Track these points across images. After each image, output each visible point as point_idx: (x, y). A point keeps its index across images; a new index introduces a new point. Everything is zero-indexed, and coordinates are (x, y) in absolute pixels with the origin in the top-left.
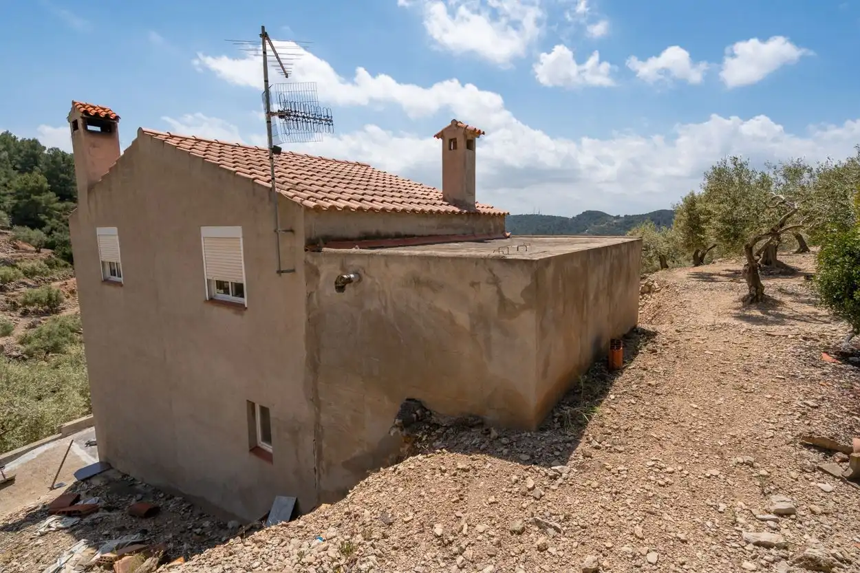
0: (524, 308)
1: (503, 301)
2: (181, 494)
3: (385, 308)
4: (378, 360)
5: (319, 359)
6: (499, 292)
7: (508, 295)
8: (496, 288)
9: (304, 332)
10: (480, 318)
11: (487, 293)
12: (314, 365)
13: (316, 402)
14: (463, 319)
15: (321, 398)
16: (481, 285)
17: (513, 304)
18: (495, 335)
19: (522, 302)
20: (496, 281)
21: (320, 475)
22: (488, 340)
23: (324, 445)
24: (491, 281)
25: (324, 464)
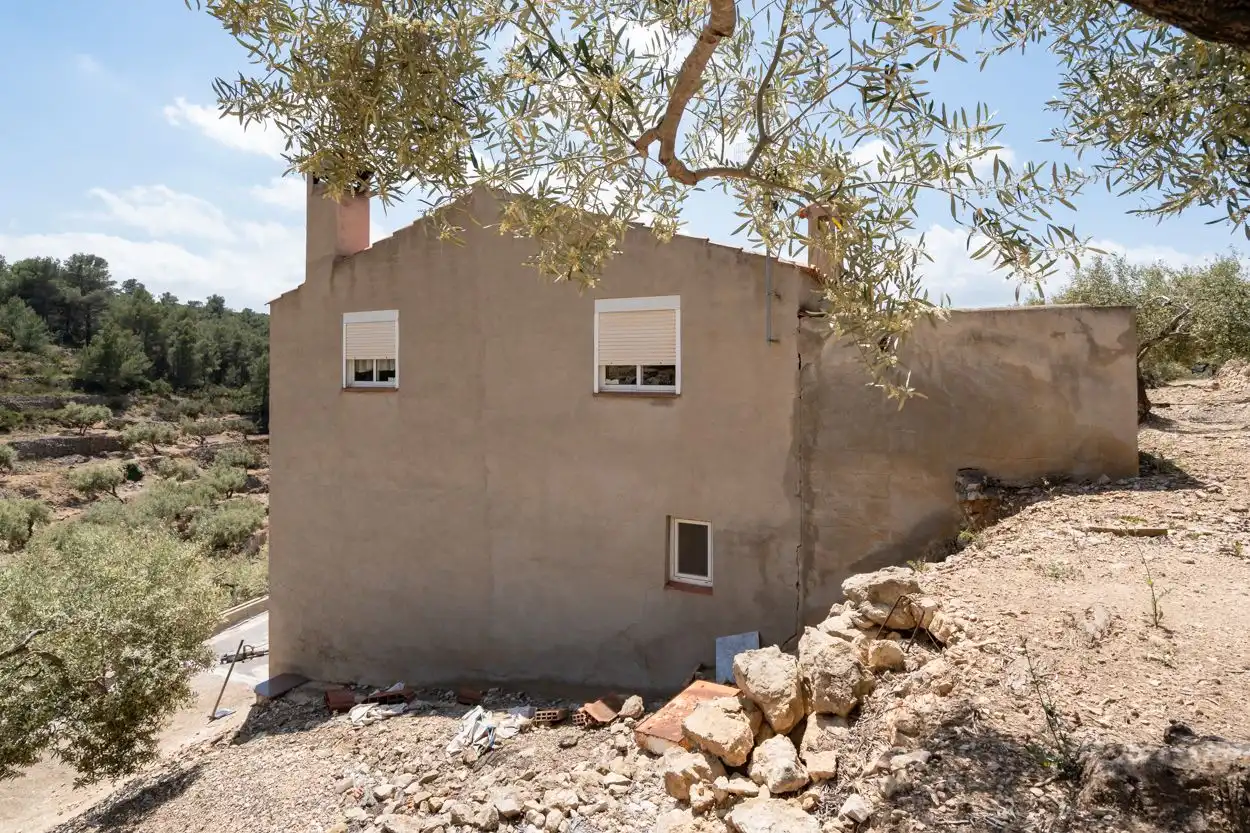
0: (1121, 352)
1: (1094, 349)
2: (495, 684)
3: (929, 371)
4: (913, 432)
5: (815, 441)
6: (1091, 340)
7: (1100, 341)
8: (1085, 337)
9: (790, 411)
10: (1066, 369)
11: (1075, 343)
12: (804, 451)
13: (806, 495)
14: (1041, 371)
15: (815, 490)
16: (1067, 335)
17: (1107, 350)
18: (1085, 384)
19: (1119, 346)
20: (1086, 329)
21: (806, 590)
22: (1075, 390)
23: (818, 548)
24: (1079, 329)
25: (815, 574)
